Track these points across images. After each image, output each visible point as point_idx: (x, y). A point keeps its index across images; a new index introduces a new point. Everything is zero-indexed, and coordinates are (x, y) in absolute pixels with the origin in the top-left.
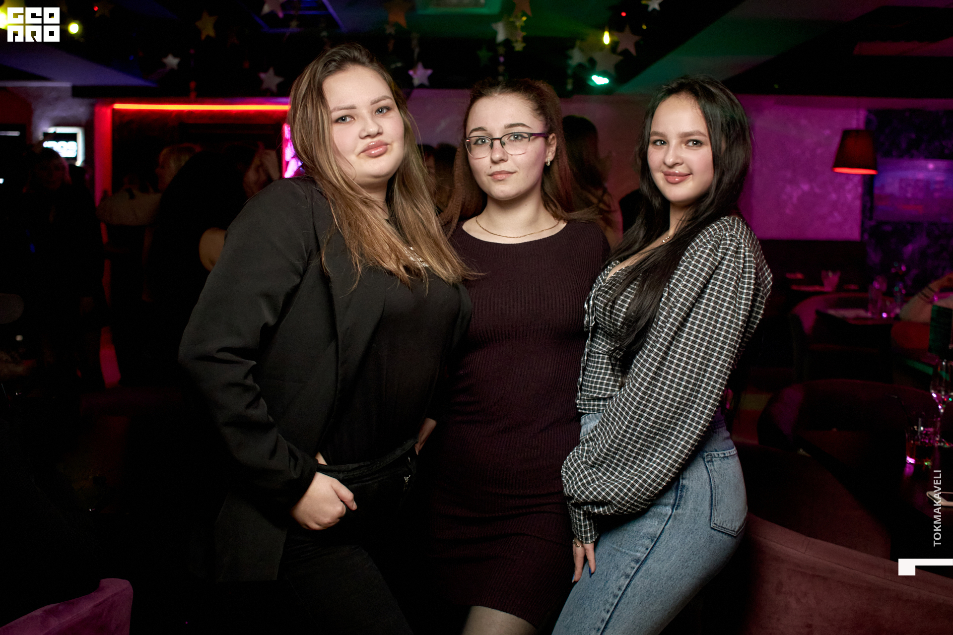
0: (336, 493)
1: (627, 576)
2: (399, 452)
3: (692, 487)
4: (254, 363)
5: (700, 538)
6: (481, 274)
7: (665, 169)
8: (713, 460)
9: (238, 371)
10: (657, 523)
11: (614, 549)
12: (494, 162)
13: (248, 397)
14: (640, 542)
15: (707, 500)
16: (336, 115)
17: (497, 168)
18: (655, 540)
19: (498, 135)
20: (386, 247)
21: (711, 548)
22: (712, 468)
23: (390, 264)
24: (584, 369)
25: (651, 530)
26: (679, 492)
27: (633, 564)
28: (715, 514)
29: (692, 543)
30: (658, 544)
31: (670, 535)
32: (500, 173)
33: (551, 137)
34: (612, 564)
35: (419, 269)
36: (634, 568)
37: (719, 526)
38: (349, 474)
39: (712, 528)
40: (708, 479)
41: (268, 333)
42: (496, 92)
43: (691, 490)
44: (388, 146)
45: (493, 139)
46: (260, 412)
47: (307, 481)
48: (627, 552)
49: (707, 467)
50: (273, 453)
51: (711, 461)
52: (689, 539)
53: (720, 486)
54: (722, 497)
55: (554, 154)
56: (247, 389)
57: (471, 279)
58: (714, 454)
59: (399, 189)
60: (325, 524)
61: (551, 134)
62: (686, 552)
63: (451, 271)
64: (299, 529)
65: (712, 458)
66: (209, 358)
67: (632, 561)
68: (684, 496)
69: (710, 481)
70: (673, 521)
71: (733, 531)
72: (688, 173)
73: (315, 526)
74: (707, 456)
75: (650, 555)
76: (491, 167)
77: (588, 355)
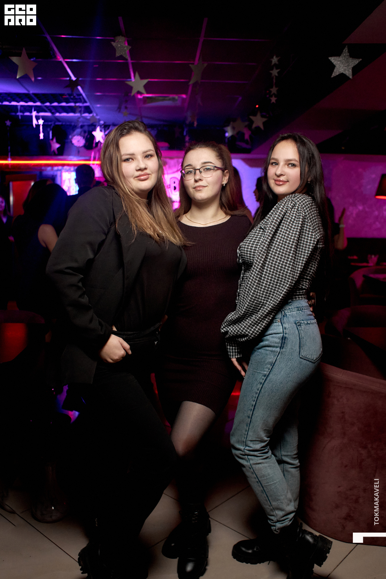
0: (121, 344)
1: (261, 383)
2: (152, 328)
3: (290, 338)
4: (82, 276)
5: (295, 363)
6: (193, 243)
7: (276, 178)
8: (301, 324)
9: (75, 279)
10: (273, 357)
11: (254, 371)
12: (196, 181)
13: (80, 293)
14: (266, 367)
15: (298, 344)
16: (124, 157)
17: (197, 184)
18: (273, 364)
19: (198, 168)
20: (148, 224)
21: (301, 367)
22: (301, 329)
23: (150, 232)
24: (240, 286)
25: (270, 360)
26: (283, 340)
27: (263, 377)
28: (302, 351)
29: (291, 365)
30: (274, 367)
31: (280, 362)
32: (199, 186)
33: (226, 171)
34: (254, 379)
35: (163, 237)
36: (264, 379)
37: (304, 357)
38: (128, 337)
39: (301, 358)
40: (298, 334)
41: (90, 262)
42: (197, 147)
43: (289, 339)
44: (150, 175)
45: (195, 170)
46: (85, 300)
47: (107, 338)
48: (260, 372)
49: (297, 328)
50: (91, 321)
51: (300, 325)
52: (289, 363)
53: (304, 338)
54: (305, 343)
55: (227, 181)
56: (79, 288)
57: (188, 245)
58: (302, 322)
59: (155, 196)
60: (115, 360)
61: (226, 170)
62: (288, 370)
63: (178, 240)
64: (102, 362)
65: (300, 324)
66: (61, 272)
67: (263, 376)
68: (286, 342)
69: (299, 335)
70: (281, 355)
71: (313, 360)
72: (286, 181)
73: (110, 361)
74: (298, 323)
75: (271, 372)
76: (194, 184)
77: (243, 279)
